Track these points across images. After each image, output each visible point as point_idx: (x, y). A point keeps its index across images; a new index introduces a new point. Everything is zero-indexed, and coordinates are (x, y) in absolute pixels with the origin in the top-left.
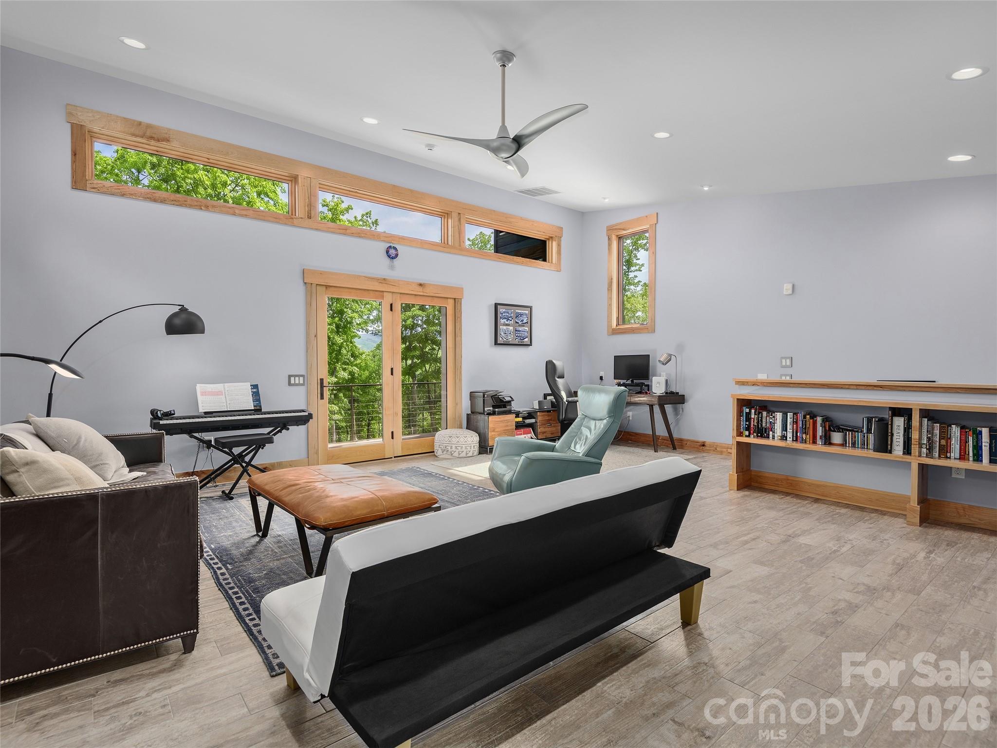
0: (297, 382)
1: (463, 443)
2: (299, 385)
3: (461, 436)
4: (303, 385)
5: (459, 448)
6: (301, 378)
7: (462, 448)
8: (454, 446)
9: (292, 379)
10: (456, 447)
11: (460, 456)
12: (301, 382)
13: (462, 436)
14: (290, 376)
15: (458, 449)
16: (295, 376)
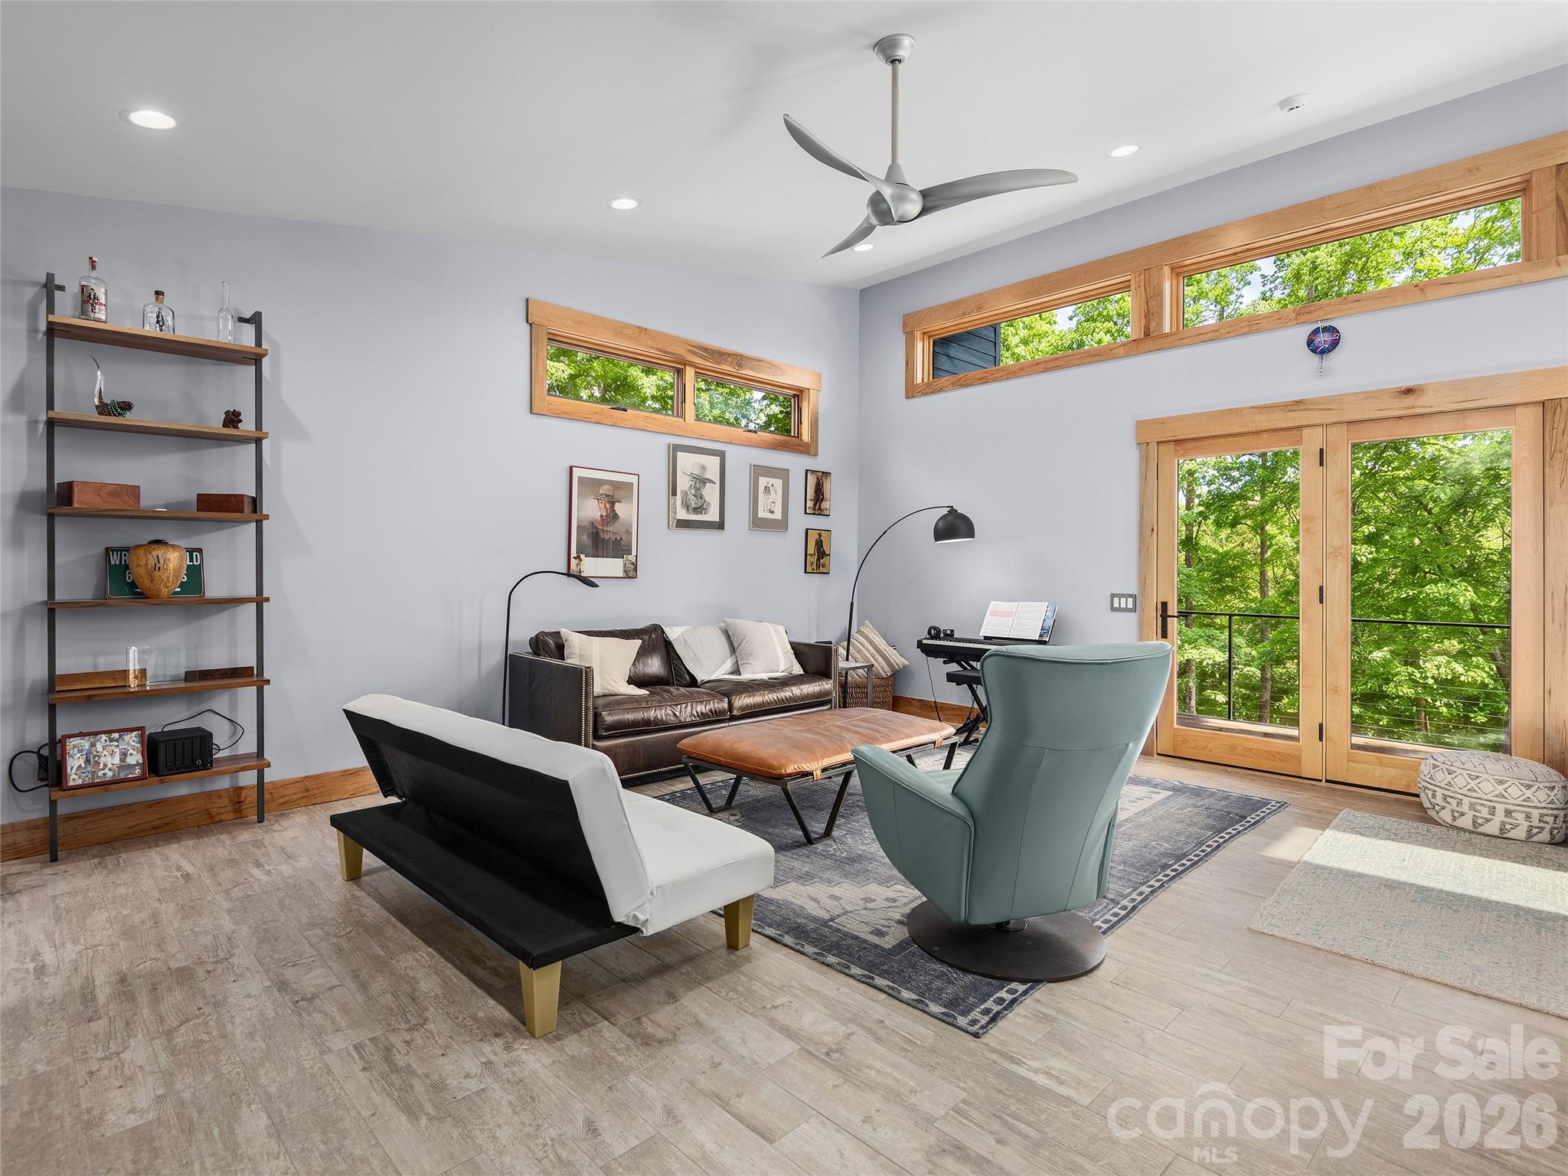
0: (1123, 605)
1: (1463, 791)
2: (1126, 610)
3: (1459, 771)
4: (1134, 610)
5: (1454, 802)
6: (1130, 600)
7: (1459, 803)
8: (1439, 792)
9: (1116, 600)
10: (1445, 797)
11: (1455, 824)
12: (1130, 606)
13: (1465, 772)
14: (1113, 596)
15: (1448, 803)
16: (1121, 596)
